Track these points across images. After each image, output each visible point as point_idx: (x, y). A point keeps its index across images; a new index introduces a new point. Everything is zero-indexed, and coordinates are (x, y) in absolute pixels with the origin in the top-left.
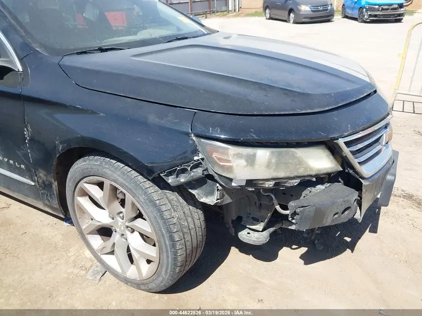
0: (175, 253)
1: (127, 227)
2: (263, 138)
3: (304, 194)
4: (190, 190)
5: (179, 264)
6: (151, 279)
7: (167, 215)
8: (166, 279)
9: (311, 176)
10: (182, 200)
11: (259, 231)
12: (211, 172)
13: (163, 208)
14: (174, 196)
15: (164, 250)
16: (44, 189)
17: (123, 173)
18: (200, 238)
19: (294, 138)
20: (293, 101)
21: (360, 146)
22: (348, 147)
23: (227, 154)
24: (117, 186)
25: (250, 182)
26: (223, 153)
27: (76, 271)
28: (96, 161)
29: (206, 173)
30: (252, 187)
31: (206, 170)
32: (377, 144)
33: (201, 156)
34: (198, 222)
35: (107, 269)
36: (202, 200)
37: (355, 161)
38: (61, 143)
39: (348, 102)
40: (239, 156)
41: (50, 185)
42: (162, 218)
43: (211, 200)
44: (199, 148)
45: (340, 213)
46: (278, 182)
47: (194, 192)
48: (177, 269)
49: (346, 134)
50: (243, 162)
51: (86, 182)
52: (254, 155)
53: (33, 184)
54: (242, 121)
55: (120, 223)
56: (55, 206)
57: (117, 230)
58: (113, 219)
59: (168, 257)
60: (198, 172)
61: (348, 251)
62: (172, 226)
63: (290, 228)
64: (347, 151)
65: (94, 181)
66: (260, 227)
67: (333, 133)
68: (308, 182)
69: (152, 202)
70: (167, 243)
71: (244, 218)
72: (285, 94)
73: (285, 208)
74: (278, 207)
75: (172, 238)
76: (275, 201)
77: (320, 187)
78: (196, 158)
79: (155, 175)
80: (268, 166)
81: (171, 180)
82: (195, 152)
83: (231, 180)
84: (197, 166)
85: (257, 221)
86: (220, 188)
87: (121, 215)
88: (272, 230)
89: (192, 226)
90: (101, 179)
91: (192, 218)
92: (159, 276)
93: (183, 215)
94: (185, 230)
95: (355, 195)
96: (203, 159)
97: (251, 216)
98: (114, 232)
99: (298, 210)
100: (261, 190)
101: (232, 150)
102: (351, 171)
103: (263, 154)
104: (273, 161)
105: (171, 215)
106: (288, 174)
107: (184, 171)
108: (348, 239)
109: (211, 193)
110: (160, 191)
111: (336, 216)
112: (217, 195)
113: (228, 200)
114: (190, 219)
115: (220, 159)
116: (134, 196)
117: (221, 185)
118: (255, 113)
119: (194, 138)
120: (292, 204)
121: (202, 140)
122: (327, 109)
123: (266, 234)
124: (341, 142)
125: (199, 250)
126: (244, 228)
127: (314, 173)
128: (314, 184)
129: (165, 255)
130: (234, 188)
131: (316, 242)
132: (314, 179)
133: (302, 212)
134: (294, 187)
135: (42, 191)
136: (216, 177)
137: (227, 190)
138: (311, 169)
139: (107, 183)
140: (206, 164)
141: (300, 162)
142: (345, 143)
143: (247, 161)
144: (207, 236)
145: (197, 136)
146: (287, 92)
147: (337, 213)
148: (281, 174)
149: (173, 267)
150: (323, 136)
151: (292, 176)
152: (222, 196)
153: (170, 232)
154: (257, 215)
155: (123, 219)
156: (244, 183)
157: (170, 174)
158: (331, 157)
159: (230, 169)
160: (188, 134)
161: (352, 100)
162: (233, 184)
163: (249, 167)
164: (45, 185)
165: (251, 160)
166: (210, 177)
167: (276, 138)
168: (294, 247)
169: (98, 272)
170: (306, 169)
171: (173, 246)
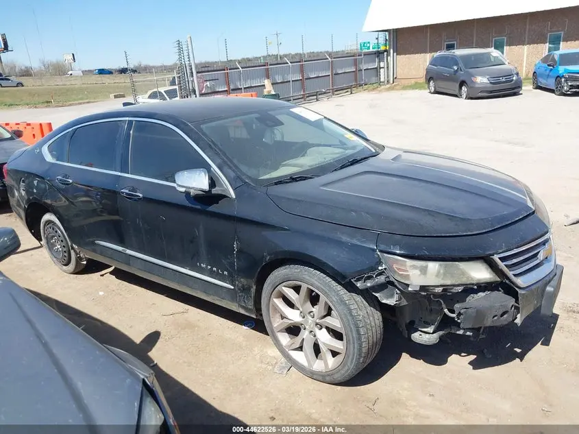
0: (360, 346)
1: (317, 324)
2: (433, 254)
3: (468, 299)
4: (374, 293)
5: (363, 355)
6: (337, 370)
7: (354, 313)
8: (350, 369)
9: (473, 284)
10: (365, 302)
11: (429, 333)
12: (392, 279)
13: (352, 307)
14: (359, 298)
15: (351, 342)
16: (242, 292)
17: (319, 278)
18: (379, 336)
19: (457, 254)
20: (456, 225)
21: (515, 261)
22: (502, 262)
23: (405, 266)
24: (313, 289)
25: (423, 288)
26: (402, 265)
27: (264, 366)
28: (296, 269)
29: (387, 280)
30: (424, 292)
31: (388, 277)
32: (535, 259)
33: (384, 266)
34: (377, 322)
35: (294, 363)
36: (383, 302)
37: (510, 274)
38: (269, 254)
39: (504, 224)
40: (414, 267)
41: (249, 288)
42: (351, 315)
43: (391, 302)
44: (383, 260)
45: (499, 315)
46: (446, 288)
47: (377, 295)
48: (362, 359)
49: (500, 251)
50: (417, 272)
51: (285, 286)
52: (427, 267)
53: (233, 288)
54: (416, 241)
55: (310, 321)
56: (250, 307)
57: (307, 327)
58: (304, 317)
59: (354, 348)
60: (382, 279)
61: (518, 360)
62: (358, 322)
63: (458, 332)
64: (502, 265)
65: (291, 286)
66: (430, 329)
67: (489, 250)
68: (470, 289)
69: (342, 302)
70: (354, 336)
71: (417, 322)
72: (450, 219)
73: (452, 311)
74: (446, 310)
75: (358, 332)
76: (444, 306)
77: (481, 294)
78: (380, 268)
79: (347, 280)
80: (438, 275)
81: (359, 284)
82: (380, 263)
83: (408, 285)
84: (381, 274)
85: (427, 324)
86: (398, 292)
87: (312, 314)
88: (441, 333)
89: (373, 324)
90: (299, 283)
91: (374, 317)
92: (344, 367)
93: (366, 314)
94: (369, 327)
95: (512, 301)
96: (385, 269)
97: (423, 320)
98: (302, 329)
99: (462, 311)
100: (432, 296)
101: (409, 262)
102: (507, 282)
103: (433, 266)
104: (442, 271)
105: (357, 313)
106: (454, 282)
107: (369, 278)
108: (518, 350)
109: (392, 296)
110: (349, 294)
111: (496, 318)
112: (396, 297)
113: (404, 302)
114: (371, 318)
115: (399, 269)
116: (327, 296)
117: (399, 289)
118: (426, 235)
119: (379, 253)
120: (457, 306)
121: (386, 255)
122: (484, 231)
123: (436, 336)
124: (496, 258)
125: (377, 346)
126: (416, 330)
127: (475, 282)
128: (476, 292)
129: (352, 346)
130: (410, 293)
131: (485, 351)
132: (476, 287)
133: (465, 312)
134: (458, 292)
135: (240, 294)
136: (396, 283)
137: (404, 294)
138: (472, 279)
139: (304, 287)
140: (388, 273)
141: (463, 273)
142: (499, 258)
143: (421, 271)
144: (384, 335)
145: (381, 251)
146: (451, 218)
147: (496, 316)
148: (448, 282)
149: (358, 357)
150: (481, 253)
151: (457, 283)
152: (400, 299)
153: (357, 327)
154: (428, 319)
155: (313, 317)
156: (418, 289)
157: (358, 280)
158: (490, 270)
159: (407, 277)
160: (374, 250)
161: (507, 223)
162: (410, 289)
163: (422, 276)
164: (244, 289)
165: (424, 271)
166: (392, 283)
167: (443, 254)
168: (463, 354)
169: (284, 368)
170: (468, 278)
171: (359, 339)
